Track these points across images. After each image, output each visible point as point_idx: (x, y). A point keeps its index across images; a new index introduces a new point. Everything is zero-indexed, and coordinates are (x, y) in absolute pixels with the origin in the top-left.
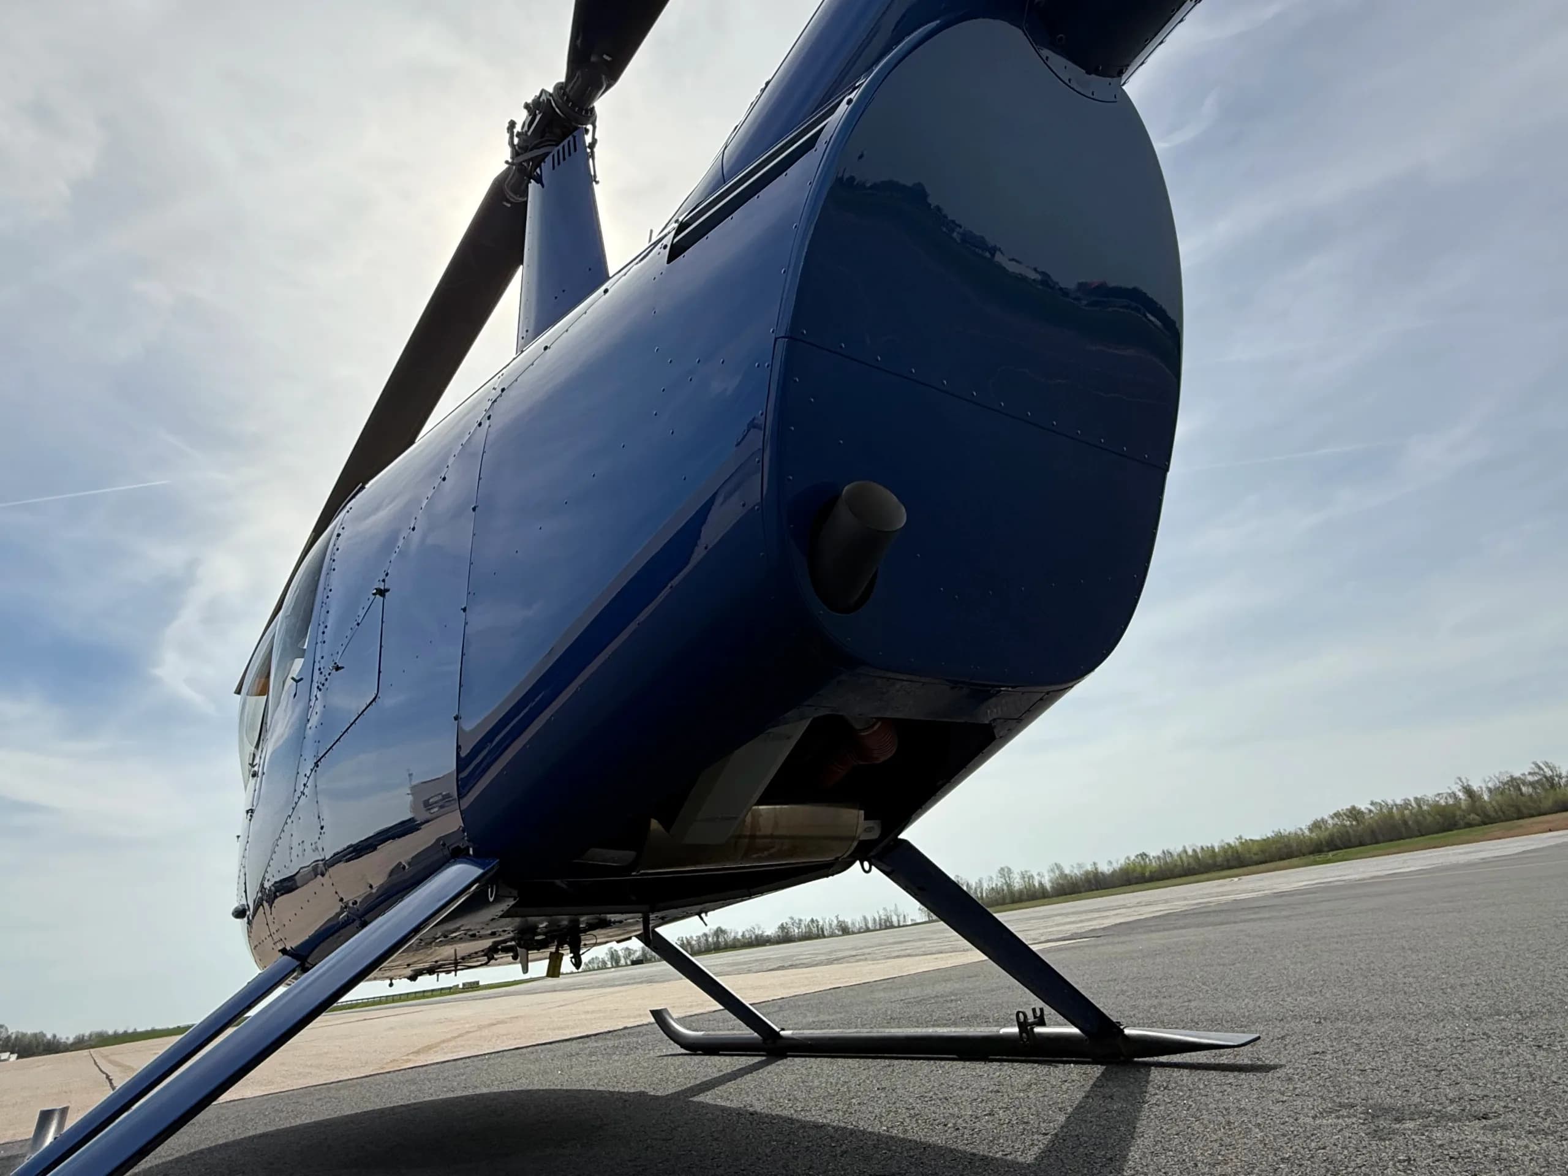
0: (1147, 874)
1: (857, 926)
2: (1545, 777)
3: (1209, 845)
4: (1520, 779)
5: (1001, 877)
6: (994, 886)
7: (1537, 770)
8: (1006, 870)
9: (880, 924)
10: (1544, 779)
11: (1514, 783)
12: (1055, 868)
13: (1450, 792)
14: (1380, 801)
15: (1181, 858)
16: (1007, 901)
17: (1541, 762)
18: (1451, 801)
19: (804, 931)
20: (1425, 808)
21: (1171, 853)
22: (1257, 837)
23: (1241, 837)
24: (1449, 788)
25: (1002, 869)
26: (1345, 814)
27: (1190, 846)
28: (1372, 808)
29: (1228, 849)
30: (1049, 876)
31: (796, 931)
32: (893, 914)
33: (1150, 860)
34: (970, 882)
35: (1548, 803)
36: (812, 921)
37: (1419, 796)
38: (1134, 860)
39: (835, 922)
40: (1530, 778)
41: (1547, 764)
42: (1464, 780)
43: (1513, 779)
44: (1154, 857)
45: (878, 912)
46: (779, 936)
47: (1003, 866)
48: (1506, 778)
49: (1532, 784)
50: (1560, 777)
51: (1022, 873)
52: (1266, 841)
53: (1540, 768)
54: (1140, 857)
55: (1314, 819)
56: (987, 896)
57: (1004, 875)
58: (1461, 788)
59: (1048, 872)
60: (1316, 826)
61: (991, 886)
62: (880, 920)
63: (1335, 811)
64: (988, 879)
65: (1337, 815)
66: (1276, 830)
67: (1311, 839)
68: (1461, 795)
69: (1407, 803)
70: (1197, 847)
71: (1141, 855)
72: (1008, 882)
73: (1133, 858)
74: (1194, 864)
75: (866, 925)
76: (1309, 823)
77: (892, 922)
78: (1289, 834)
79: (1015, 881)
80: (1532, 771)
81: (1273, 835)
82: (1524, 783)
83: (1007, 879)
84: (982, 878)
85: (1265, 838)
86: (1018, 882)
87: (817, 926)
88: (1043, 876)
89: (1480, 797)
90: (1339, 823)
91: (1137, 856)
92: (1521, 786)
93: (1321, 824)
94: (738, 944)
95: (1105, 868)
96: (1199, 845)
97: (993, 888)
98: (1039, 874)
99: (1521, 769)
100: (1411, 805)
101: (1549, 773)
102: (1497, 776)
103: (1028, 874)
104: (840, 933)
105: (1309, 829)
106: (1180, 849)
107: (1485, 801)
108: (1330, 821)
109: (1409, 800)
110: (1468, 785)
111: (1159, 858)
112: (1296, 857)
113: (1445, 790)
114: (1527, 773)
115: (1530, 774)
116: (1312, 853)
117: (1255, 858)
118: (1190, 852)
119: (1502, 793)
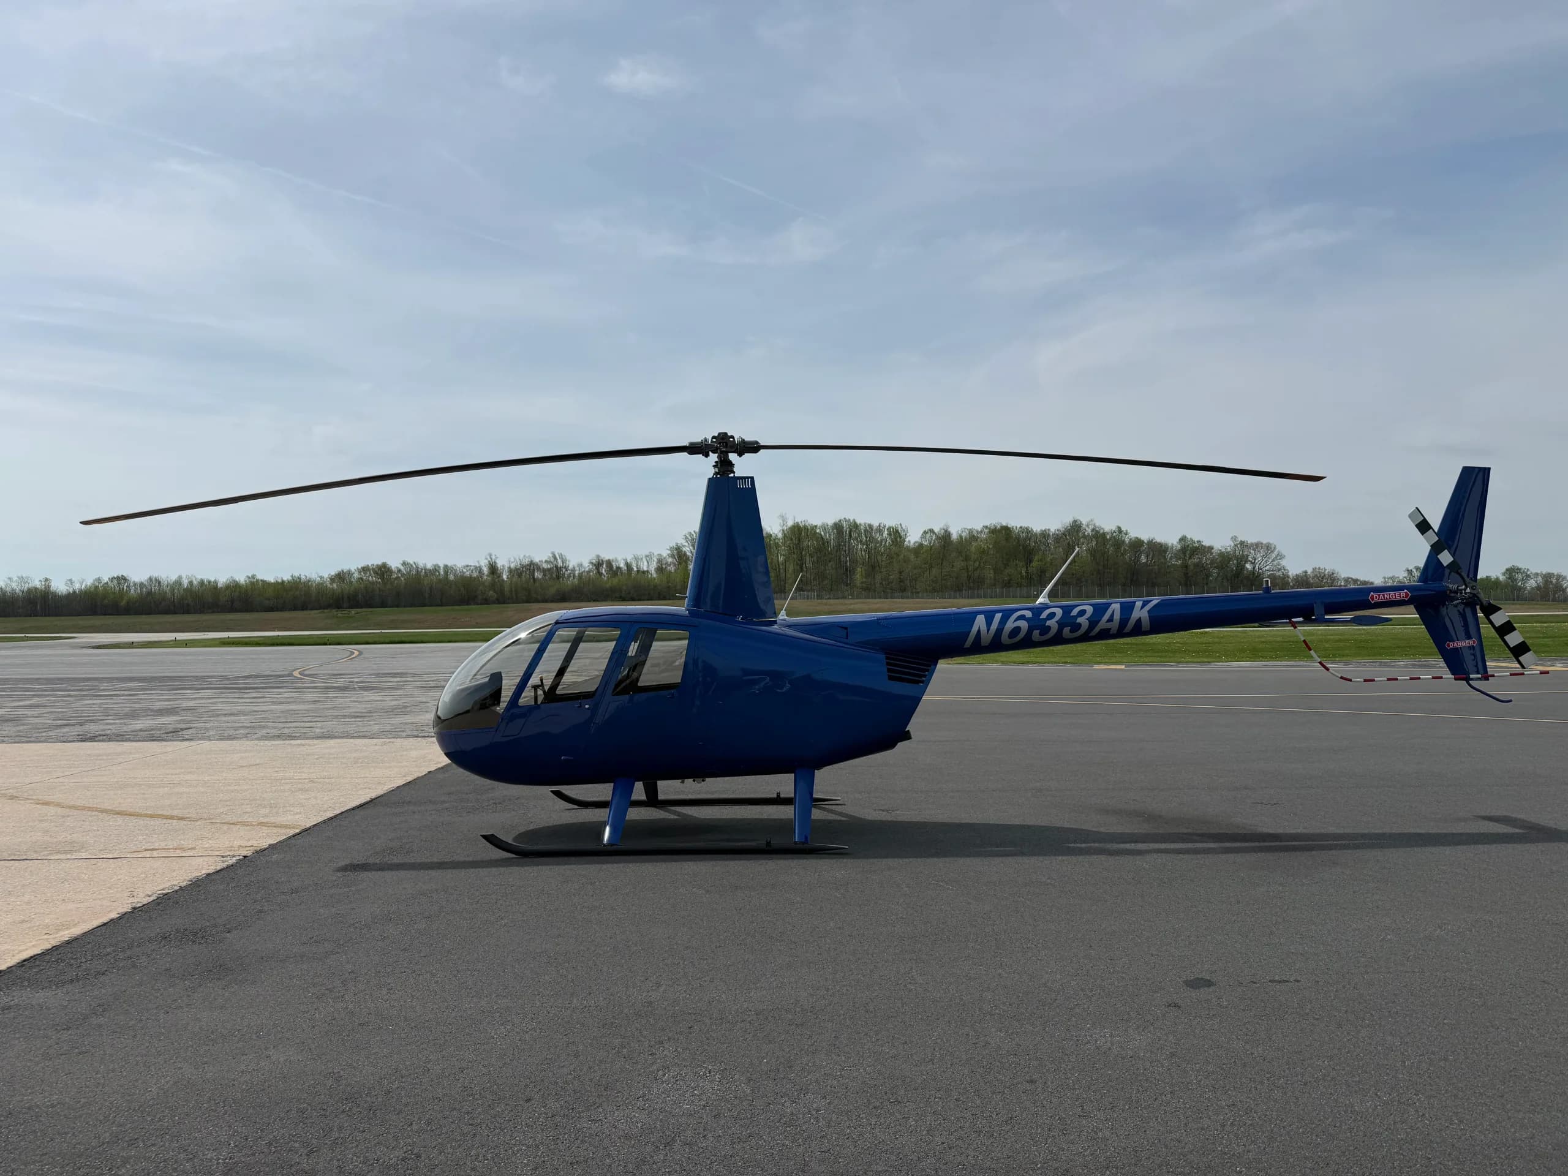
0: (123, 603)
2: (556, 566)
4: (537, 565)
7: (552, 560)
10: (555, 568)
11: (532, 567)
13: (478, 565)
14: (412, 563)
17: (558, 553)
18: (475, 575)
20: (451, 577)
21: (159, 583)
22: (271, 578)
23: (253, 576)
24: (478, 562)
26: (373, 569)
28: (402, 568)
29: (233, 588)
33: (128, 586)
35: (552, 591)
37: (449, 565)
38: (107, 583)
40: (545, 566)
41: (561, 555)
42: (493, 557)
43: (532, 563)
44: (135, 584)
48: (526, 561)
49: (544, 571)
50: (566, 569)
52: (281, 585)
53: (555, 558)
54: (116, 582)
55: (339, 570)
58: (488, 563)
60: (341, 577)
63: (363, 565)
65: (365, 569)
66: (297, 574)
67: (333, 590)
68: (485, 570)
69: (436, 569)
71: (118, 578)
73: (105, 579)
76: (333, 572)
78: (309, 581)
80: (549, 560)
81: (290, 578)
82: (539, 568)
85: (280, 581)
89: (500, 576)
90: (364, 578)
91: (112, 579)
92: (536, 571)
93: (346, 576)
95: (60, 586)
99: (541, 556)
100: (439, 572)
101: (560, 564)
102: (521, 558)
105: (331, 579)
106: (174, 578)
107: (503, 580)
108: (356, 575)
109: (439, 567)
110: (495, 562)
111: (141, 584)
112: (315, 609)
113: (473, 563)
114: (544, 561)
115: (546, 561)
116: (328, 606)
117: (266, 603)
118: (185, 583)
119: (520, 575)
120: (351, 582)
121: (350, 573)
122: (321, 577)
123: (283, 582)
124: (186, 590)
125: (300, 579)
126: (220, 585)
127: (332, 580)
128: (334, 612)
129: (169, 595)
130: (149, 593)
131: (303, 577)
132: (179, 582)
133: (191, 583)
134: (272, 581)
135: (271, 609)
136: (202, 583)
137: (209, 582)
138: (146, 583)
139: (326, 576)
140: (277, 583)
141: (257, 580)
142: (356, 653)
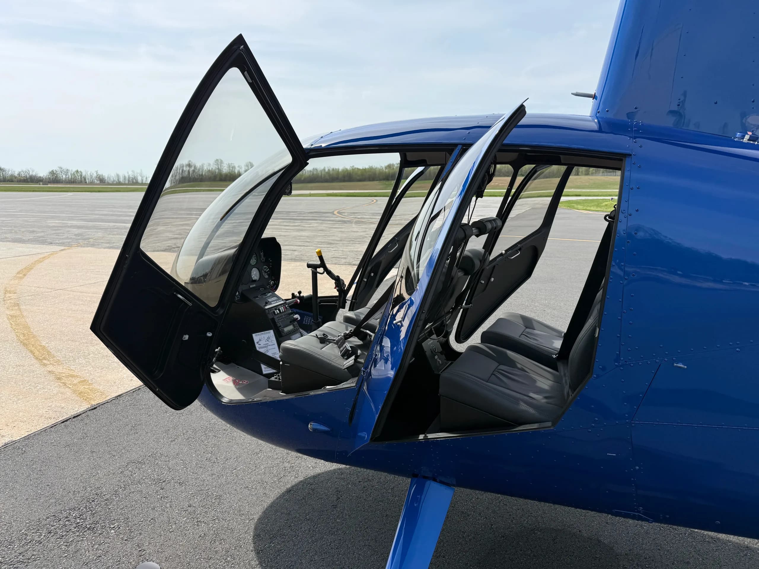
0: (303, 179)
1: (112, 180)
3: (337, 168)
5: (216, 165)
6: (211, 169)
8: (219, 161)
9: (129, 181)
12: (249, 165)
15: (321, 173)
16: (218, 179)
19: (70, 177)
22: (361, 167)
23: (353, 166)
25: (217, 160)
27: (327, 167)
30: (245, 168)
31: (64, 176)
32: (138, 175)
33: (305, 172)
34: (197, 165)
36: (77, 171)
39: (95, 175)
44: (308, 171)
45: (128, 173)
46: (50, 178)
47: (218, 158)
51: (229, 164)
52: (365, 170)
55: (389, 163)
56: (205, 174)
57: (218, 164)
59: (245, 166)
61: (208, 169)
62: (129, 178)
64: (207, 165)
66: (371, 165)
67: (386, 172)
70: (331, 168)
72: (220, 168)
74: (327, 177)
75: (118, 180)
76: (386, 164)
77: (137, 180)
78: (376, 168)
79: (224, 168)
83: (219, 166)
84: (204, 164)
85: (364, 168)
86: (225, 169)
87: (81, 176)
88: (241, 168)
93: (392, 166)
94: (14, 179)
96: (332, 167)
97: (209, 170)
98: (239, 167)
103: (233, 165)
104: (98, 182)
106: (322, 168)
111: (310, 171)
112: (377, 180)
116: (384, 179)
117: (358, 178)
118: (327, 170)
120: (393, 169)
121: (393, 165)
122: (381, 167)
123: (366, 168)
124: (327, 173)
125: (372, 167)
126: (340, 170)
127: (386, 168)
128: (385, 182)
129: (320, 174)
130: (313, 174)
131: (373, 166)
132: (324, 170)
133: (329, 170)
134: (361, 168)
135: (360, 180)
136: (333, 169)
137: (336, 169)
138: (312, 170)
139: (383, 166)
140: (363, 169)
141: (355, 168)
142: (375, 201)
